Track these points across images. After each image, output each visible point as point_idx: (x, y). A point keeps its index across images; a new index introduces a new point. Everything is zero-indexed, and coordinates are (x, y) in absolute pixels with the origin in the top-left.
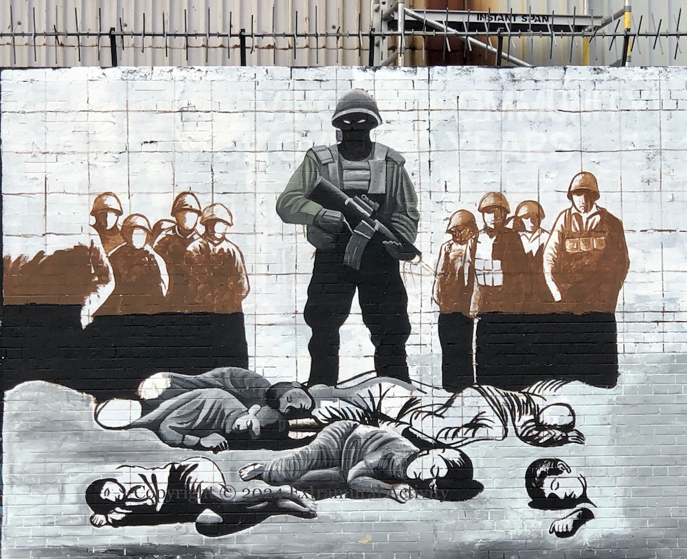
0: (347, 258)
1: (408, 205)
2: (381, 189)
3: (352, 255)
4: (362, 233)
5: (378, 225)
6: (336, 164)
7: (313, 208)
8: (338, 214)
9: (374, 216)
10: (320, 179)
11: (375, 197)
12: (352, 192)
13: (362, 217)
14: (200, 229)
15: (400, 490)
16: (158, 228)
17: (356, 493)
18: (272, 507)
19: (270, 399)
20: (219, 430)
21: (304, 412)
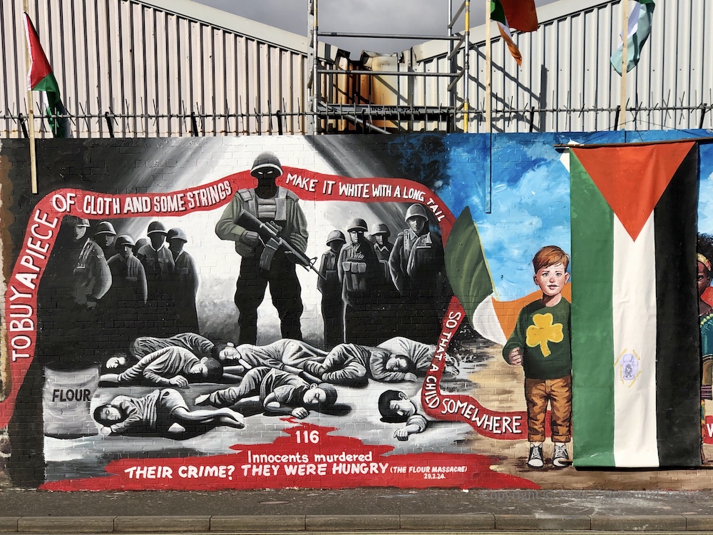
0: (262, 263)
1: (301, 227)
2: (283, 217)
3: (265, 261)
4: (271, 246)
5: (282, 241)
6: (254, 201)
7: (239, 230)
8: (255, 234)
9: (279, 235)
10: (243, 211)
11: (280, 223)
12: (264, 220)
13: (271, 236)
14: (166, 245)
15: (298, 411)
16: (139, 244)
17: (269, 413)
18: (217, 422)
19: (214, 353)
20: (182, 373)
21: (235, 362)
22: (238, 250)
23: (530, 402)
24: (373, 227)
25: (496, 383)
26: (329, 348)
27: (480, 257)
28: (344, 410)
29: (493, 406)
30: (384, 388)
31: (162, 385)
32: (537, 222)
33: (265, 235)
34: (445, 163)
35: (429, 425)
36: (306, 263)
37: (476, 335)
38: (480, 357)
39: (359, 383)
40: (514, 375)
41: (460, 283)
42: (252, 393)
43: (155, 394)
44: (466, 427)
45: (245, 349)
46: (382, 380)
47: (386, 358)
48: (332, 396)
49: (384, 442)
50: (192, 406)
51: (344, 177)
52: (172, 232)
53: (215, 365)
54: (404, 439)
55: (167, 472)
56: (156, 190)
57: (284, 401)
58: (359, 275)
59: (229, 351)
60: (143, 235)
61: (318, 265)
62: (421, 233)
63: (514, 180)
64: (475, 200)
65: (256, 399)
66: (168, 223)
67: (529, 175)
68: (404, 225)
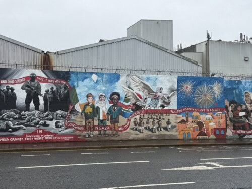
1: (40, 88)
6: (30, 82)
8: (30, 89)
10: (27, 84)
11: (35, 87)
12: (32, 86)
14: (10, 90)
15: (38, 126)
16: (4, 90)
17: (32, 126)
18: (20, 128)
19: (20, 113)
20: (12, 118)
21: (24, 115)
22: (26, 92)
23: (86, 124)
24: (55, 88)
25: (79, 120)
26: (45, 113)
27: (76, 95)
28: (48, 125)
29: (79, 125)
30: (56, 121)
31: (7, 120)
32: (87, 89)
33: (32, 89)
34: (70, 77)
35: (66, 129)
36: (41, 95)
37: (75, 110)
38: (76, 115)
39: (51, 120)
40: (83, 118)
41: (72, 100)
42: (28, 122)
43: (6, 122)
44: (73, 129)
45: (27, 113)
46: (56, 119)
47: (57, 115)
48: (45, 122)
49: (56, 132)
50: (14, 125)
51: (49, 78)
52: (11, 88)
53: (20, 116)
54: (60, 131)
55: (7, 139)
56: (8, 79)
57: (35, 124)
58: (52, 98)
59: (23, 113)
60: (5, 88)
61: (43, 96)
62: (65, 90)
63: (83, 81)
64: (75, 84)
65: (29, 123)
66: (11, 86)
67: (86, 80)
68: (61, 88)
